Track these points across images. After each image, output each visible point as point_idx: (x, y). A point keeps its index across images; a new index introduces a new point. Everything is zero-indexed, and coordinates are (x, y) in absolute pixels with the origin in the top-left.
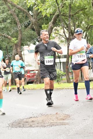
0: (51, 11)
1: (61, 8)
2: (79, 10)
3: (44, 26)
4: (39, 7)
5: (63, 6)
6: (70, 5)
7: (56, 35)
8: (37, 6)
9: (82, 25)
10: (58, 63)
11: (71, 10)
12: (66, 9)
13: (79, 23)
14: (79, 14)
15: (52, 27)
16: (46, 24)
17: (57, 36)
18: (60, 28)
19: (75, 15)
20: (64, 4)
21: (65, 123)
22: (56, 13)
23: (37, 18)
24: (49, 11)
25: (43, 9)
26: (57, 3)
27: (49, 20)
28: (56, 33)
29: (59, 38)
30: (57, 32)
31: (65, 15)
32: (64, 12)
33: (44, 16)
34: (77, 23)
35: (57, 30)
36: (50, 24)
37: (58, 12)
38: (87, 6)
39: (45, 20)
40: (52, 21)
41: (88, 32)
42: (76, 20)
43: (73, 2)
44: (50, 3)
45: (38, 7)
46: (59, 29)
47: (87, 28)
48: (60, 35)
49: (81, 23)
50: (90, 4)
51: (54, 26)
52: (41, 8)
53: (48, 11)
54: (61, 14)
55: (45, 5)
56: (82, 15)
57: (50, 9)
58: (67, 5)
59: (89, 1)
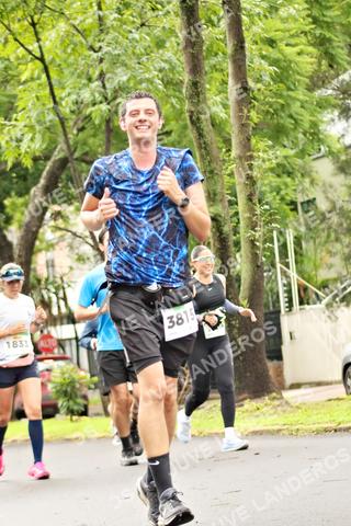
0: (38, 146)
1: (75, 132)
3: (13, 204)
5: (80, 124)
6: (108, 121)
7: (59, 233)
10: (70, 340)
11: (111, 139)
12: (94, 136)
16: (20, 195)
17: (62, 238)
18: (72, 208)
20: (86, 118)
22: (56, 153)
24: (29, 147)
25: (7, 138)
27: (30, 180)
28: (60, 229)
29: (71, 247)
30: (60, 222)
31: (88, 158)
32: (87, 149)
33: (10, 165)
35: (62, 217)
36: (35, 196)
37: (65, 147)
38: (173, 123)
39: (15, 180)
40: (42, 181)
44: (34, 114)
46: (71, 213)
48: (74, 234)
50: (183, 117)
51: (51, 203)
53: (24, 146)
54: (77, 155)
55: (13, 122)
57: (32, 140)
58: (97, 122)
59: (178, 106)
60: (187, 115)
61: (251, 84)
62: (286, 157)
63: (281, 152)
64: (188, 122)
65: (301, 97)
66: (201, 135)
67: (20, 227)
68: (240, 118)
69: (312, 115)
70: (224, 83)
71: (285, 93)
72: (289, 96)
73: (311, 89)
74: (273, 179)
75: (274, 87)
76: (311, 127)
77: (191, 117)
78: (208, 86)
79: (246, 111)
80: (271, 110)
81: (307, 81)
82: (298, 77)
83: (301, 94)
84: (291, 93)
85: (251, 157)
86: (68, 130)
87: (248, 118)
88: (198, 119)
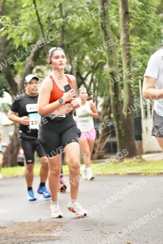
0: (30, 38)
1: (47, 31)
2: (79, 35)
3: (18, 66)
4: (9, 32)
5: (50, 28)
6: (63, 27)
8: (5, 29)
9: (84, 62)
11: (65, 36)
13: (80, 59)
14: (80, 43)
15: (33, 66)
16: (21, 61)
18: (45, 67)
19: (72, 43)
20: (53, 25)
21: (53, 237)
23: (4, 51)
24: (26, 38)
25: (16, 34)
26: (40, 23)
30: (40, 74)
31: (53, 44)
33: (17, 47)
34: (76, 59)
35: (41, 72)
36: (28, 62)
38: (93, 28)
40: (32, 55)
41: (95, 74)
42: (75, 52)
43: (69, 22)
44: (28, 23)
45: (6, 31)
46: (45, 70)
47: (93, 67)
49: (83, 58)
50: (98, 25)
51: (36, 65)
52: (11, 32)
53: (24, 37)
55: (19, 27)
56: (85, 45)
57: (28, 35)
58: (58, 27)
59: (96, 20)
60: (100, 25)
61: (130, 10)
62: (145, 45)
63: (143, 43)
64: (100, 28)
65: (153, 17)
66: (106, 34)
67: (21, 76)
68: (125, 26)
69: (158, 26)
70: (118, 10)
71: (146, 15)
72: (148, 17)
73: (158, 13)
74: (139, 56)
75: (141, 12)
76: (157, 31)
77: (102, 25)
78: (110, 11)
79: (127, 23)
80: (139, 23)
81: (156, 9)
82: (152, 8)
83: (153, 16)
84: (149, 15)
85: (129, 45)
86: (44, 31)
87: (128, 26)
88: (105, 26)
